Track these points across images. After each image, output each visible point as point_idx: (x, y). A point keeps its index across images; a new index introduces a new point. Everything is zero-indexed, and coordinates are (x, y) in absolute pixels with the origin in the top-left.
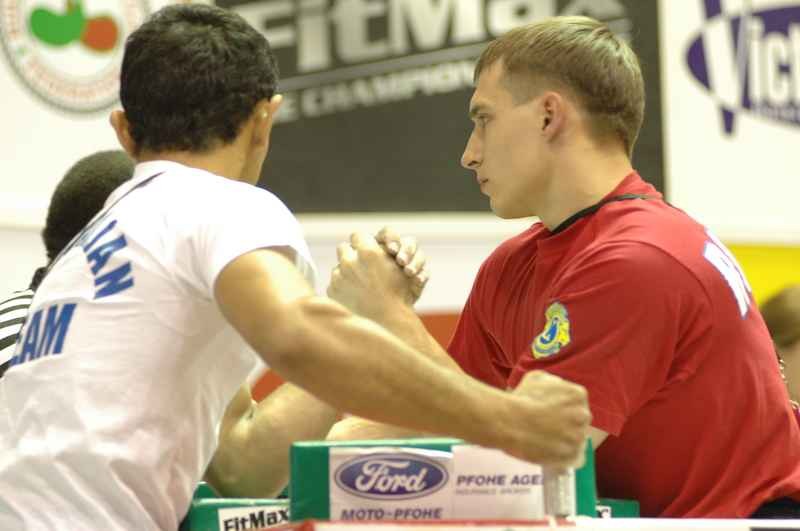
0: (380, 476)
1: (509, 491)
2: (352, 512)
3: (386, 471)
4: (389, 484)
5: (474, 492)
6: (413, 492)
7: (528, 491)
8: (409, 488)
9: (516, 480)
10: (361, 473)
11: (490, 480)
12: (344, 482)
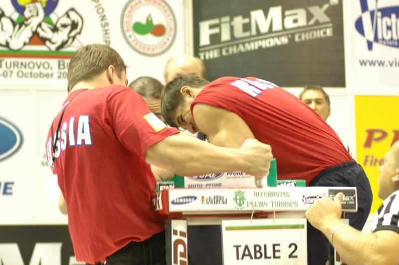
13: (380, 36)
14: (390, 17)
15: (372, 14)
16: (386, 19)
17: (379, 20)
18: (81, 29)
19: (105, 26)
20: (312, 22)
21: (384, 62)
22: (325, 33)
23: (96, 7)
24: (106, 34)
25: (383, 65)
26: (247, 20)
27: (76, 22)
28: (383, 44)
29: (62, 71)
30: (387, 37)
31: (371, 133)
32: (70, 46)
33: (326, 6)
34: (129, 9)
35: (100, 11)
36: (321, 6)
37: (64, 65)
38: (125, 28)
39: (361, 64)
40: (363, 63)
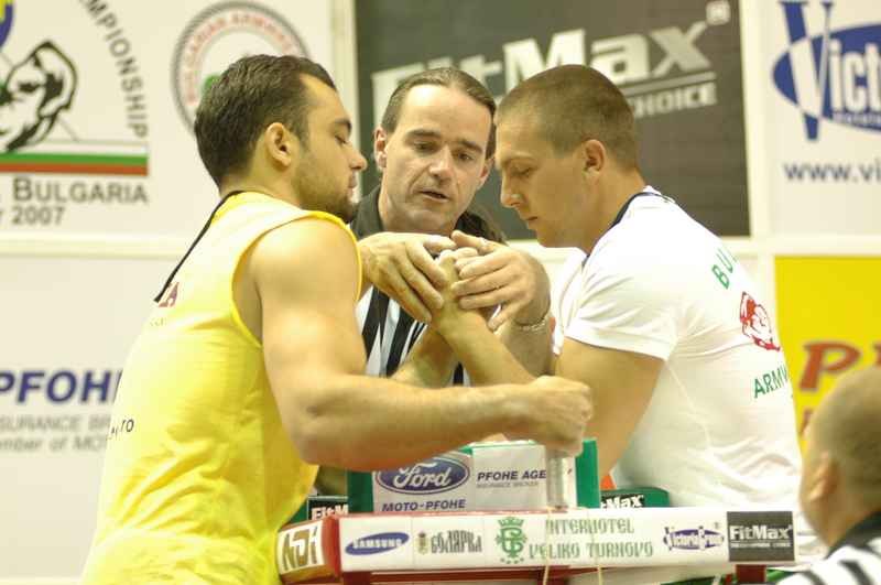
0: (413, 475)
1: (521, 484)
2: (391, 505)
3: (418, 471)
4: (421, 481)
5: (492, 485)
6: (441, 487)
7: (537, 484)
8: (437, 484)
9: (526, 475)
10: (398, 474)
11: (505, 475)
12: (384, 481)
13: (836, 104)
14: (862, 52)
15: (817, 44)
16: (853, 59)
17: (835, 60)
18: (72, 93)
19: (130, 89)
20: (662, 69)
21: (849, 168)
22: (696, 97)
23: (109, 37)
24: (137, 107)
25: (846, 176)
26: (495, 68)
27: (57, 76)
28: (844, 122)
29: (25, 205)
30: (856, 105)
31: (817, 351)
32: (42, 139)
33: (697, 29)
34: (192, 42)
35: (120, 48)
36: (685, 28)
37: (27, 188)
38: (184, 91)
39: (790, 176)
40: (794, 173)
